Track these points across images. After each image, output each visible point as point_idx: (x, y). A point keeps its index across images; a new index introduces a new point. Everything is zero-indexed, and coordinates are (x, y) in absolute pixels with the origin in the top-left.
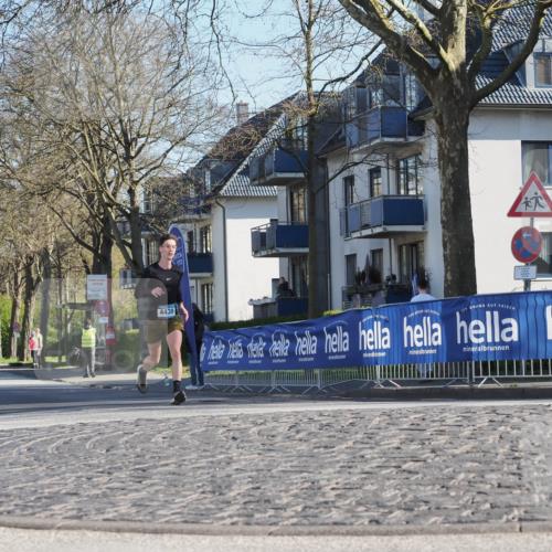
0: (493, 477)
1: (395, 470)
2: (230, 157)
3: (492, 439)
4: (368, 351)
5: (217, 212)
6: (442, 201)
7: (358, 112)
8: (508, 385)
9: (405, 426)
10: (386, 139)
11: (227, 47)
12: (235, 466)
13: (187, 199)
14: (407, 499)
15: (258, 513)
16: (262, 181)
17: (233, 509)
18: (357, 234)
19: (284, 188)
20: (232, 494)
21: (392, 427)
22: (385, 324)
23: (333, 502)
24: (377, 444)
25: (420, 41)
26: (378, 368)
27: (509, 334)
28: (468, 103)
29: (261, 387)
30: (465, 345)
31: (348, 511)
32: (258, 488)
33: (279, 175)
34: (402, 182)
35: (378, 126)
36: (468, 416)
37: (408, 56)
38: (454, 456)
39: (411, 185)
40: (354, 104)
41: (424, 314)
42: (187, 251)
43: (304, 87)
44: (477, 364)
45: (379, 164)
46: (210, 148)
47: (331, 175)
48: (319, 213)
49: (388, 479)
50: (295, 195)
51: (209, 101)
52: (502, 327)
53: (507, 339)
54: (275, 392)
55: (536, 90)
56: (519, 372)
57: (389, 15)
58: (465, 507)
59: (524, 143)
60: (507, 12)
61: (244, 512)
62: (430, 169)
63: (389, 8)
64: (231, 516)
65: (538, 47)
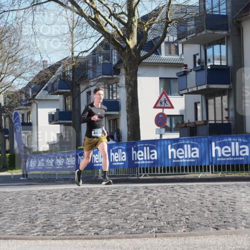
0: (145, 215)
1: (105, 212)
2: (39, 83)
3: (145, 199)
4: (96, 163)
5: (34, 105)
6: (126, 102)
7: (92, 65)
8: (153, 177)
9: (110, 194)
10: (104, 76)
11: (39, 37)
12: (39, 211)
13: (22, 100)
14: (110, 224)
15: (48, 231)
16: (53, 93)
17: (38, 229)
19: (62, 96)
20: (38, 223)
21: (104, 195)
23: (80, 226)
24: (98, 201)
25: (118, 36)
26: (100, 170)
27: (153, 156)
28: (137, 62)
29: (51, 178)
30: (135, 161)
31: (86, 229)
32: (49, 220)
33: (60, 91)
34: (111, 94)
35: (101, 71)
36: (136, 190)
37: (113, 42)
38: (129, 206)
39: (114, 95)
40: (91, 61)
41: (119, 148)
42: (21, 122)
43: (71, 54)
44: (140, 168)
46: (31, 79)
47: (81, 91)
48: (77, 107)
49: (103, 216)
50: (67, 99)
51: (31, 60)
52: (151, 153)
53: (152, 159)
54: (57, 180)
55: (166, 57)
56: (157, 172)
57: (106, 25)
58: (133, 227)
59: (160, 78)
60: (154, 25)
61: (43, 230)
62: (122, 89)
63: (106, 22)
64: (37, 232)
65: (166, 39)
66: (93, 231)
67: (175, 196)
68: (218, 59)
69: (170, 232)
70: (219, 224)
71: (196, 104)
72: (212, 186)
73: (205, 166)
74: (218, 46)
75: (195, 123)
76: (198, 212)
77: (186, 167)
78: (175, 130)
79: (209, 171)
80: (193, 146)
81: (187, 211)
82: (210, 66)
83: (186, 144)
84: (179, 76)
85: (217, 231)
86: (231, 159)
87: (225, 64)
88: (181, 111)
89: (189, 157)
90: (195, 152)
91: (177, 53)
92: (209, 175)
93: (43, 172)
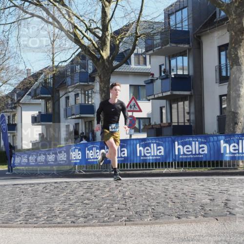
0: (116, 206)
1: (81, 203)
2: (23, 89)
3: (116, 192)
4: (73, 160)
5: (19, 109)
7: (71, 73)
8: (123, 172)
9: (85, 187)
10: (81, 83)
12: (22, 202)
13: (8, 104)
14: (85, 214)
15: (30, 220)
16: (36, 98)
17: (21, 218)
18: (70, 118)
19: (44, 100)
20: (21, 212)
21: (80, 188)
22: (79, 150)
23: (58, 215)
24: (75, 194)
25: (94, 48)
26: (77, 166)
27: (124, 154)
28: (110, 71)
29: (34, 173)
31: (64, 218)
32: (31, 210)
33: (42, 96)
34: (87, 99)
35: (78, 78)
36: (108, 183)
37: (89, 53)
38: (102, 198)
39: (90, 100)
40: (69, 70)
41: (93, 147)
42: (7, 123)
43: (52, 64)
45: (78, 92)
46: (16, 85)
47: (61, 96)
48: (56, 110)
49: (78, 207)
50: (48, 103)
51: (16, 68)
53: (123, 156)
54: (39, 175)
55: (135, 67)
56: (127, 167)
57: (83, 38)
58: (106, 216)
59: (130, 85)
60: (124, 39)
61: (26, 219)
62: (97, 94)
63: (83, 36)
64: (20, 221)
65: (135, 51)
66: (69, 220)
67: (143, 189)
68: (180, 69)
69: (138, 221)
70: (181, 213)
71: (161, 108)
72: (175, 180)
73: (169, 163)
74: (181, 57)
75: (160, 125)
76: (162, 203)
77: (152, 163)
78: (143, 131)
79: (172, 167)
80: (158, 145)
81: (153, 202)
82: (174, 75)
83: (153, 143)
84: (147, 84)
85: (179, 220)
86: (192, 156)
87: (187, 73)
88: (148, 114)
89: (155, 154)
90: (160, 151)
91: (145, 64)
92: (173, 170)
93: (26, 168)
